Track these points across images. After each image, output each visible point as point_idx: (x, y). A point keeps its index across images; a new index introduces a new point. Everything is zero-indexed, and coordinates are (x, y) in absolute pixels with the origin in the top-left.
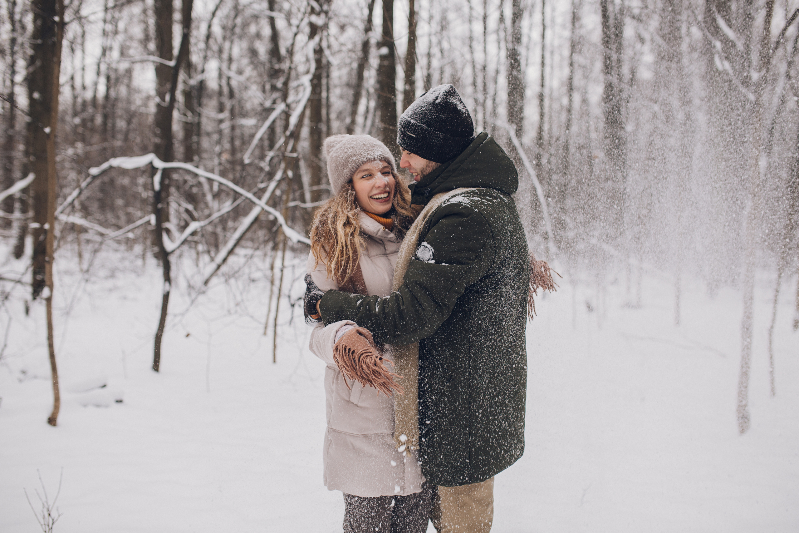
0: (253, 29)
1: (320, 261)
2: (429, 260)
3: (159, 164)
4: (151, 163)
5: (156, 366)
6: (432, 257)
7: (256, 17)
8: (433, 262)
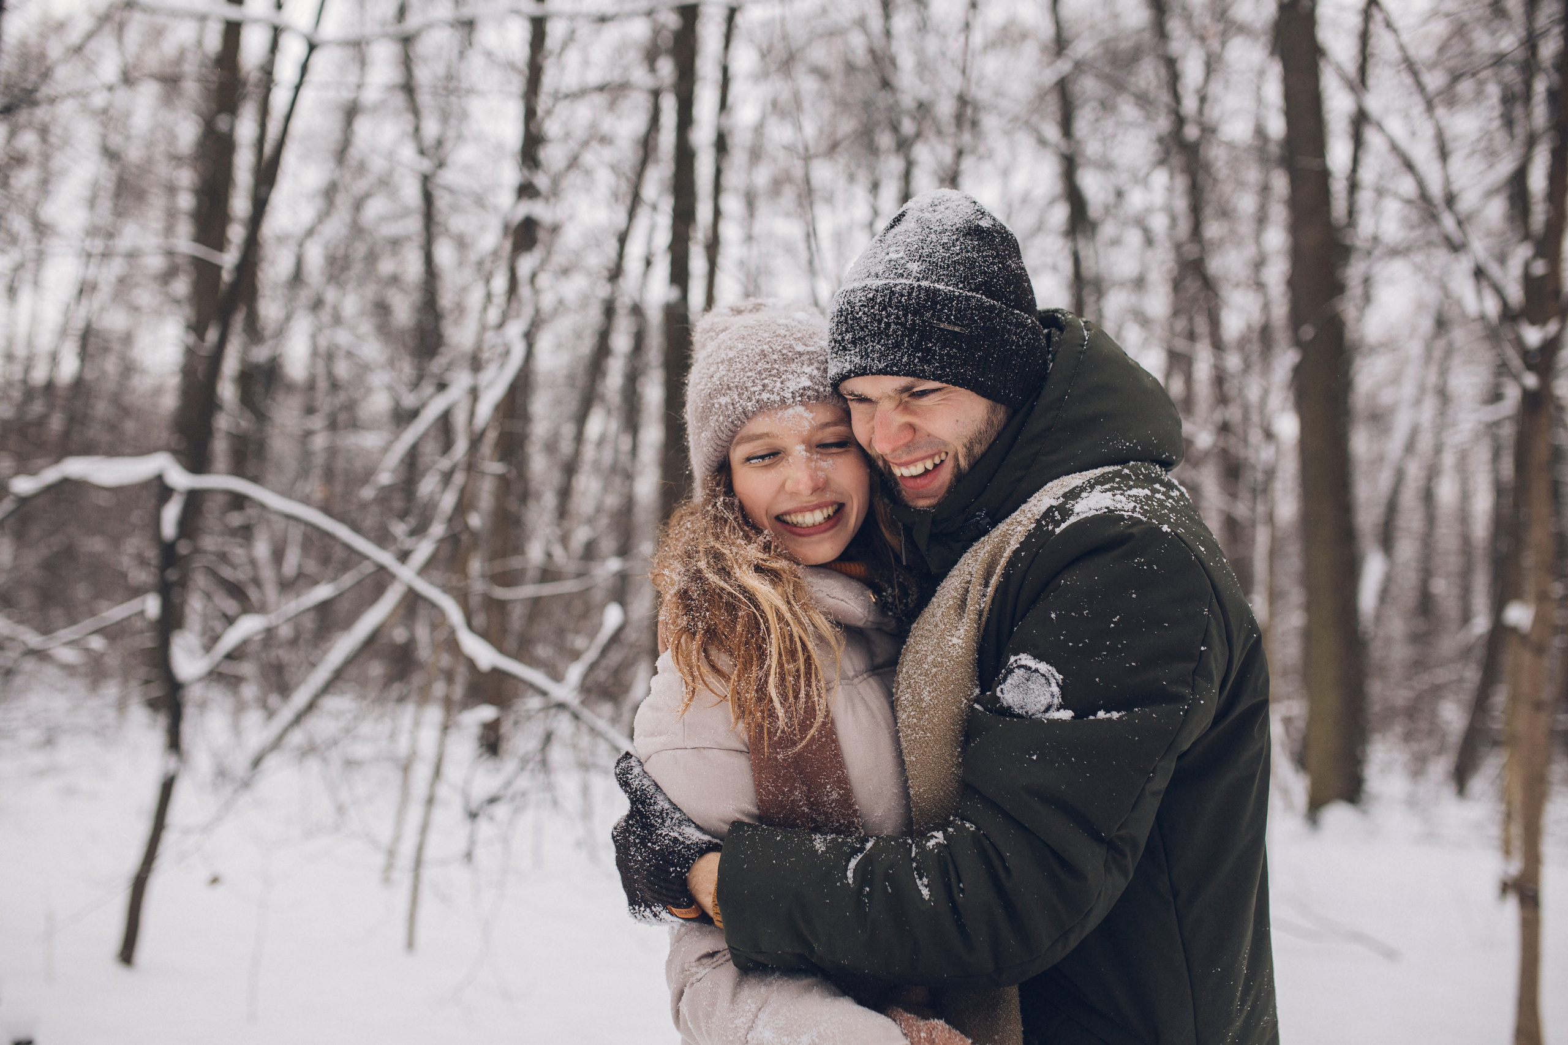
0: (386, 266)
1: (700, 686)
2: (1047, 710)
3: (179, 478)
4: (159, 478)
5: (127, 953)
6: (1057, 701)
7: (395, 243)
8: (1066, 715)
